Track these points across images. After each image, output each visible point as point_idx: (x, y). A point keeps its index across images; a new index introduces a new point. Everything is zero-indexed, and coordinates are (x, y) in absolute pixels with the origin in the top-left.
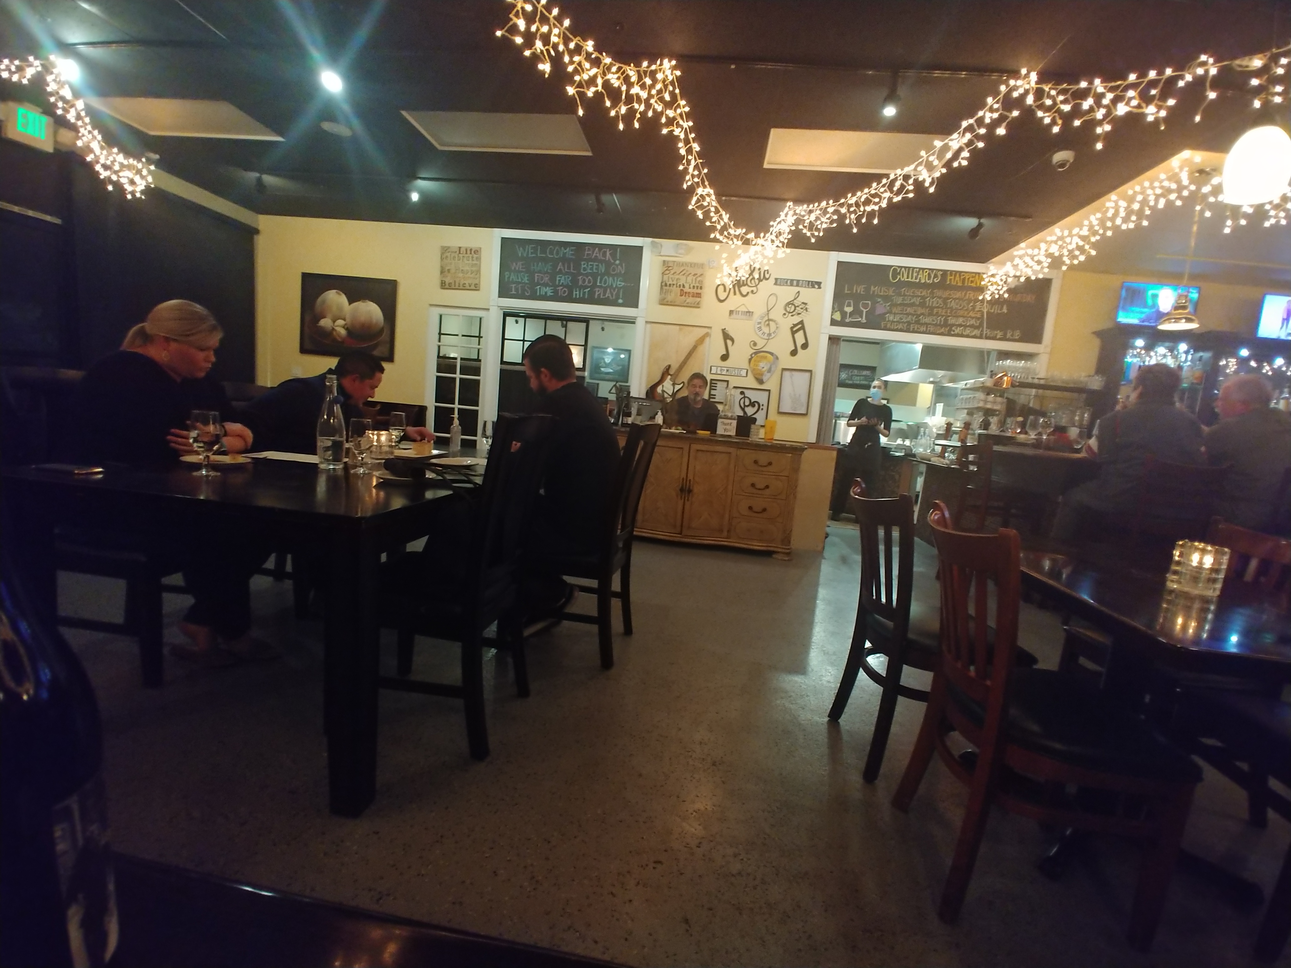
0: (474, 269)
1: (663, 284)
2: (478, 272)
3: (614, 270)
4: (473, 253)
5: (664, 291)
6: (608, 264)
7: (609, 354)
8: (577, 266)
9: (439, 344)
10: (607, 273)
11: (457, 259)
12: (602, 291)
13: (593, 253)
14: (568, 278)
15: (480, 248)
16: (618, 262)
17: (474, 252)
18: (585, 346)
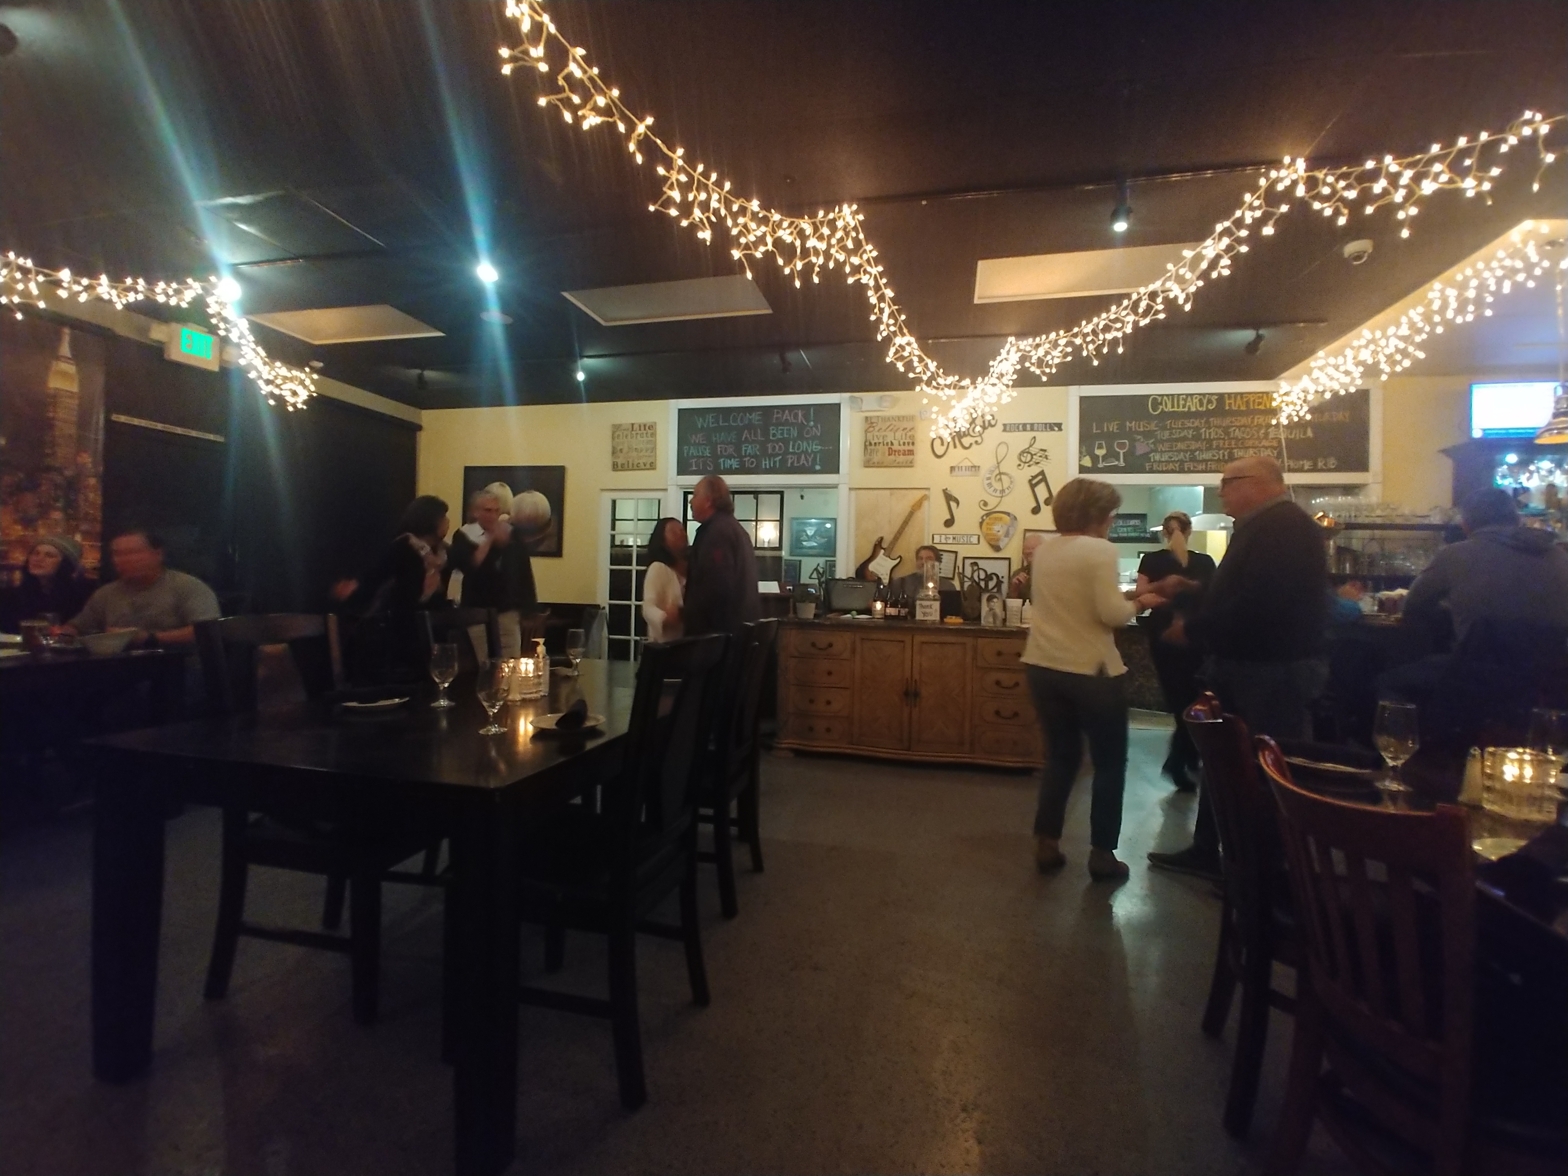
0: (649, 446)
1: (867, 443)
2: (654, 449)
3: (807, 433)
4: (647, 428)
5: (869, 451)
6: (801, 427)
7: (810, 525)
8: (766, 433)
9: (613, 532)
10: (801, 437)
11: (629, 437)
12: (795, 458)
13: (783, 416)
14: (756, 447)
15: (655, 423)
16: (812, 423)
17: (649, 428)
18: (781, 521)
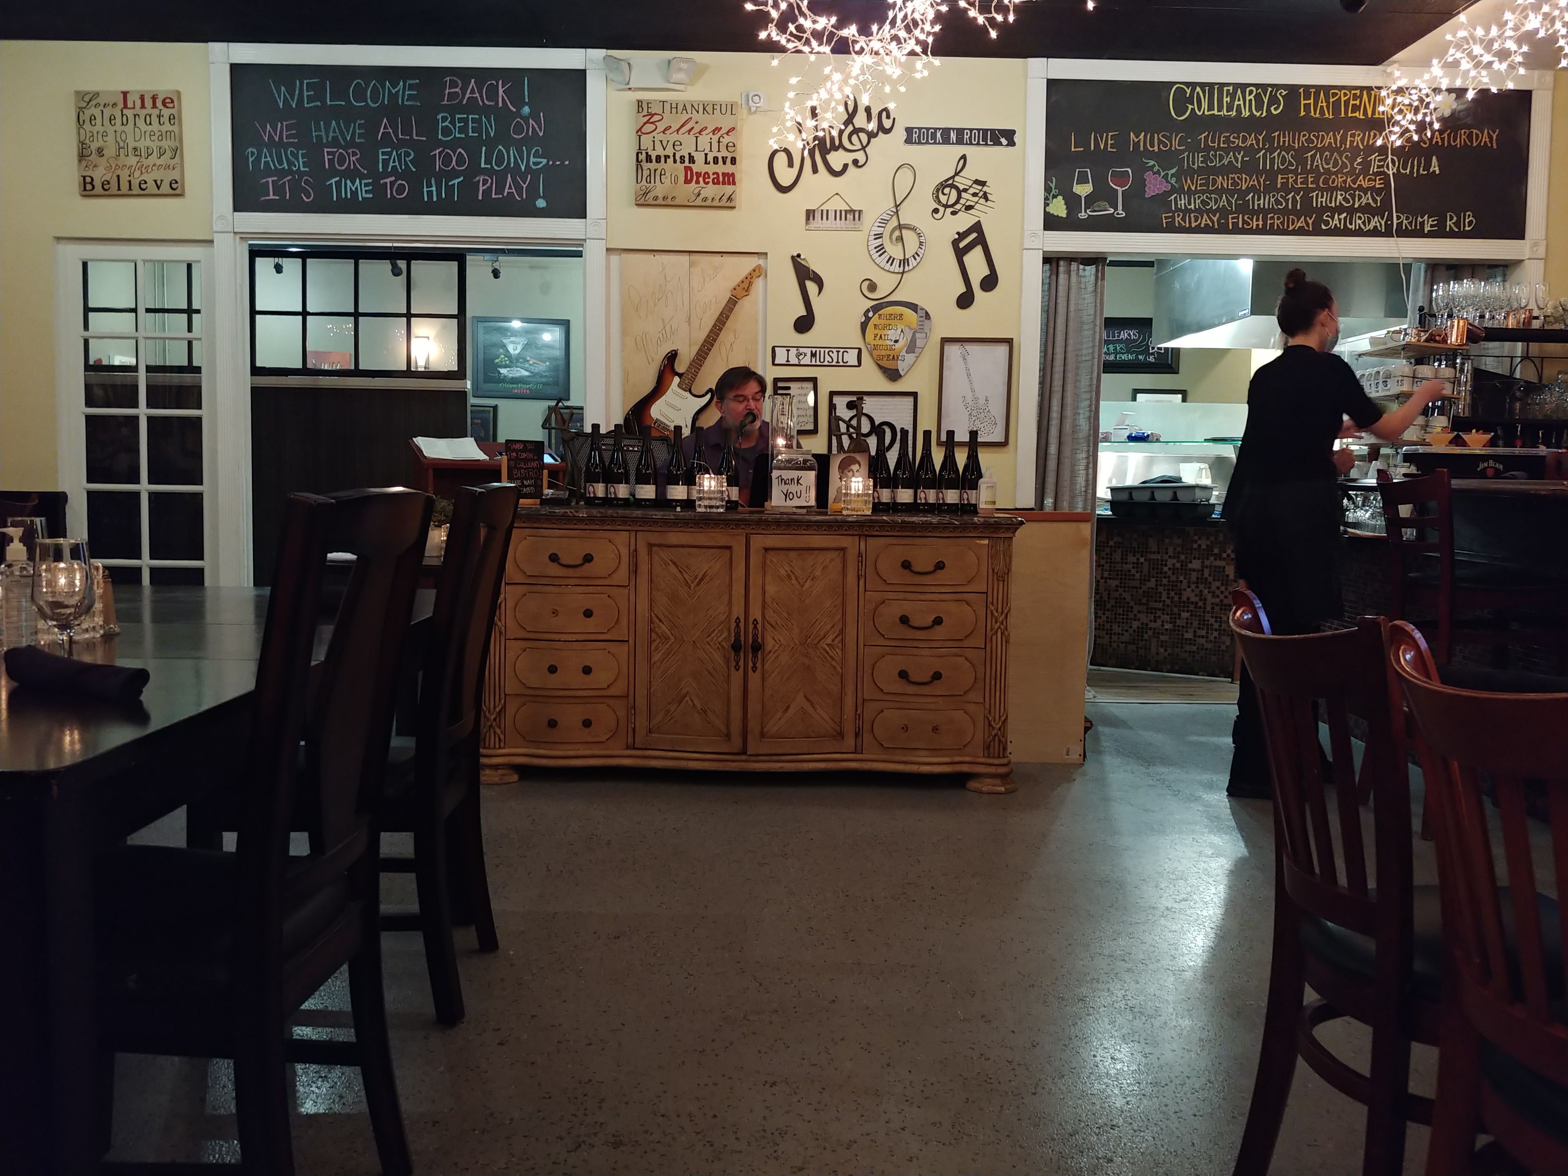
0: (165, 144)
1: (643, 157)
2: (177, 151)
3: (519, 129)
4: (159, 103)
5: (646, 173)
6: (503, 117)
7: (515, 333)
8: (429, 126)
9: (86, 334)
10: (503, 137)
11: (118, 121)
12: (492, 182)
13: (464, 94)
14: (407, 154)
15: (179, 93)
16: (526, 110)
17: (164, 103)
18: (461, 315)
